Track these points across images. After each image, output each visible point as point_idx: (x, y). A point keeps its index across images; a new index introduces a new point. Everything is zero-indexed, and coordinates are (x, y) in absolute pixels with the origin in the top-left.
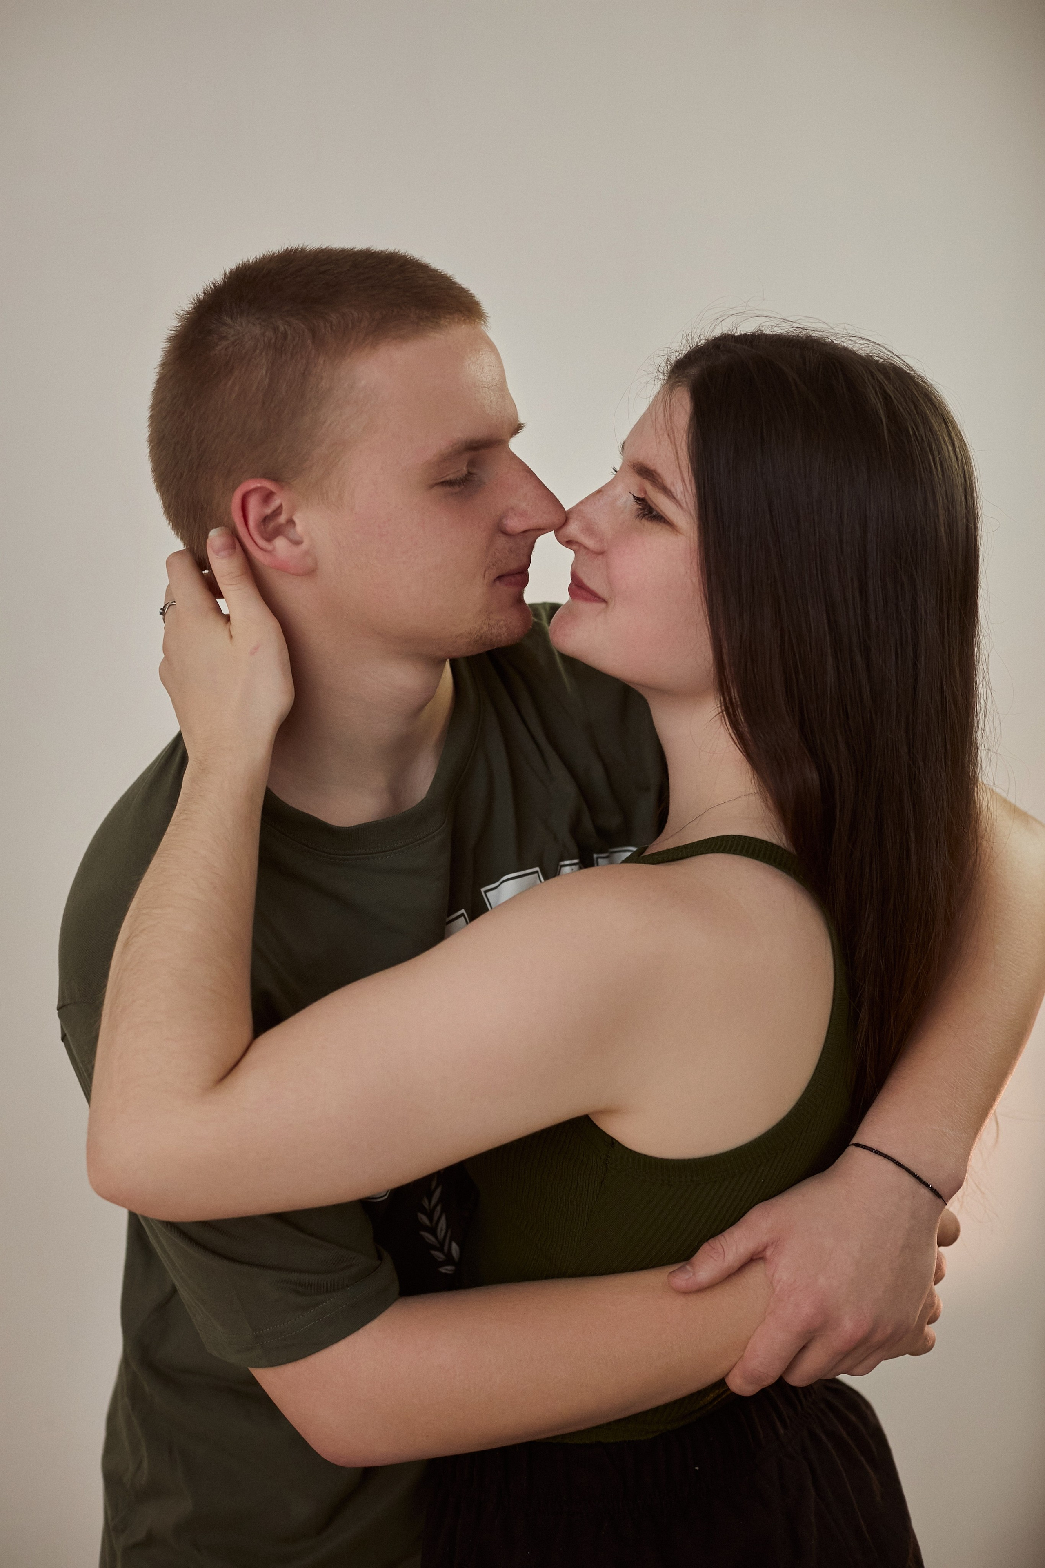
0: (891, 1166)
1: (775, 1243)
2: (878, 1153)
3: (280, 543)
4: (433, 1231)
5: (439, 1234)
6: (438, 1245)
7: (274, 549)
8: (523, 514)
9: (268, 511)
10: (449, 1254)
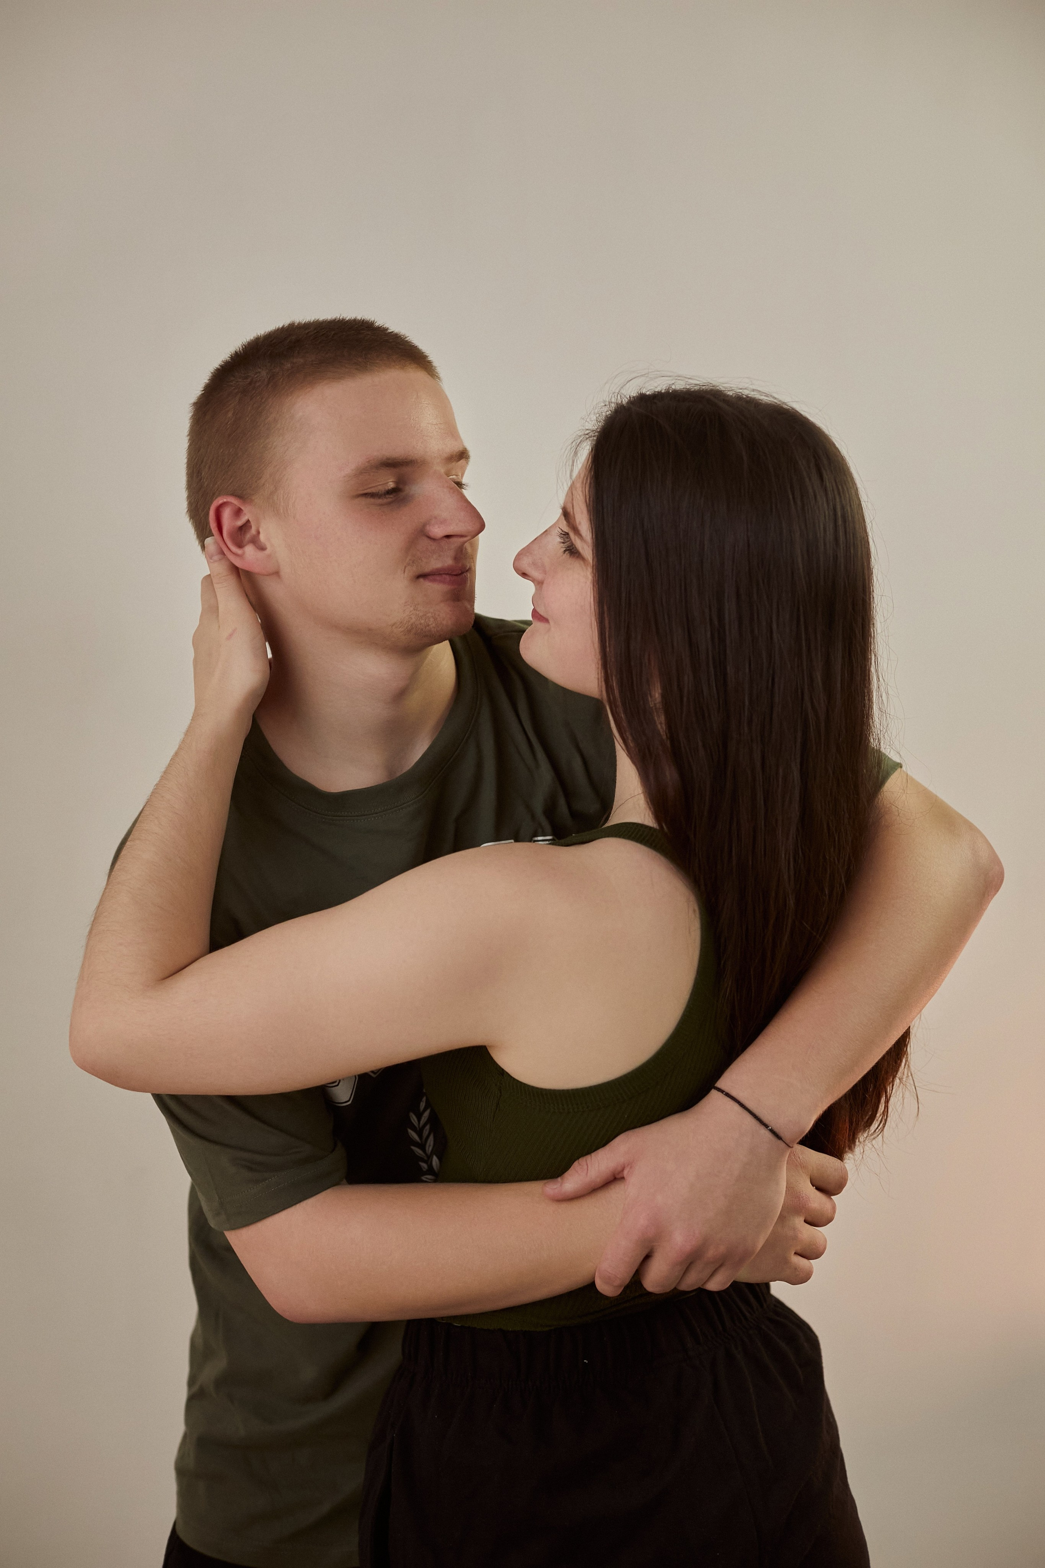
0: (736, 1107)
1: (630, 1164)
2: (728, 1095)
3: (249, 550)
4: (422, 1147)
5: (427, 1149)
6: (426, 1158)
7: (244, 553)
8: (444, 522)
9: (240, 523)
10: (430, 1166)
